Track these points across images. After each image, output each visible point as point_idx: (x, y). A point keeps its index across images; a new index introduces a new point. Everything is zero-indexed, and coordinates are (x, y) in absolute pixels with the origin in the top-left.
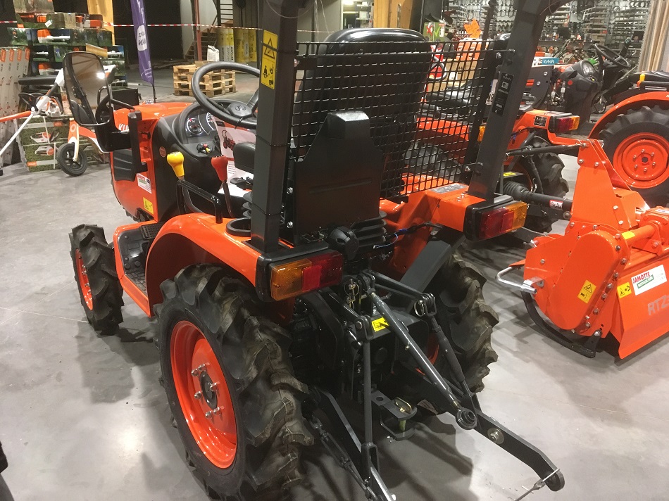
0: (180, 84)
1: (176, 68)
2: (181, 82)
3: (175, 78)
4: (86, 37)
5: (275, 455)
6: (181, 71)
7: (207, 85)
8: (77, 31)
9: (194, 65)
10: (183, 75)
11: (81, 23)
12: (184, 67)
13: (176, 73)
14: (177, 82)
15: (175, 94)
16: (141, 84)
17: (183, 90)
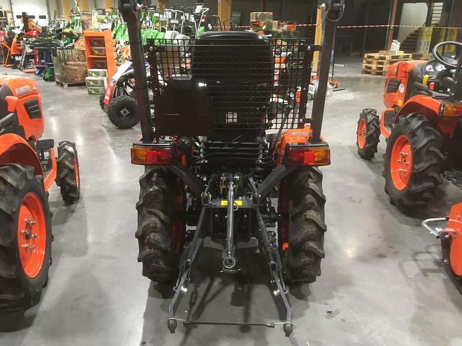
0: (366, 66)
1: (366, 55)
2: (367, 65)
3: (364, 62)
4: (282, 35)
5: (146, 247)
6: (370, 57)
7: (384, 67)
8: (277, 32)
9: (379, 54)
10: (370, 60)
11: (281, 27)
12: (372, 55)
13: (366, 59)
14: (364, 65)
15: (362, 73)
16: (346, 65)
17: (369, 70)
